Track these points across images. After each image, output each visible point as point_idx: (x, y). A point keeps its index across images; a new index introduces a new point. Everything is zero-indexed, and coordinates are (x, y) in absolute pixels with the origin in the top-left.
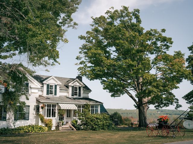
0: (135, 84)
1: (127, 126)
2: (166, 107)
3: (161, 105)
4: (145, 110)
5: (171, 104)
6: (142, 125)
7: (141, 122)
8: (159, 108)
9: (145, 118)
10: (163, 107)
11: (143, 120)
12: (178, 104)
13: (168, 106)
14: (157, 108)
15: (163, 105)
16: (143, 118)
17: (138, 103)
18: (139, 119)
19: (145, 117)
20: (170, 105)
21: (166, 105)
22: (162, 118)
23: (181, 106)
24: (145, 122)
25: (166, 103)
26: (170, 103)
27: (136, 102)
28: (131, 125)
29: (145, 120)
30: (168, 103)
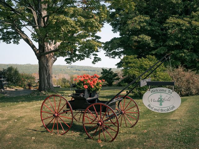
0: (33, 17)
1: (22, 89)
2: (80, 60)
3: (74, 58)
4: (50, 64)
5: (88, 57)
6: (44, 87)
7: (43, 83)
8: (71, 62)
9: (49, 77)
10: (76, 60)
11: (46, 79)
12: (97, 56)
13: (82, 59)
14: (68, 63)
15: (77, 58)
16: (46, 77)
17: (38, 52)
18: (39, 78)
19: (49, 74)
20: (85, 58)
21: (81, 58)
22: (83, 82)
23: (99, 59)
24: (49, 83)
25: (81, 55)
26: (86, 55)
27: (34, 50)
28: (27, 87)
29: (49, 79)
30: (83, 56)
